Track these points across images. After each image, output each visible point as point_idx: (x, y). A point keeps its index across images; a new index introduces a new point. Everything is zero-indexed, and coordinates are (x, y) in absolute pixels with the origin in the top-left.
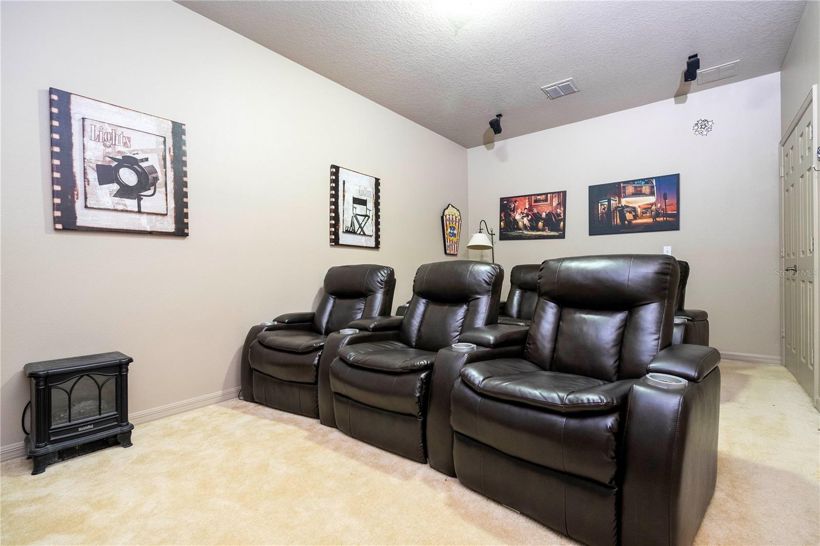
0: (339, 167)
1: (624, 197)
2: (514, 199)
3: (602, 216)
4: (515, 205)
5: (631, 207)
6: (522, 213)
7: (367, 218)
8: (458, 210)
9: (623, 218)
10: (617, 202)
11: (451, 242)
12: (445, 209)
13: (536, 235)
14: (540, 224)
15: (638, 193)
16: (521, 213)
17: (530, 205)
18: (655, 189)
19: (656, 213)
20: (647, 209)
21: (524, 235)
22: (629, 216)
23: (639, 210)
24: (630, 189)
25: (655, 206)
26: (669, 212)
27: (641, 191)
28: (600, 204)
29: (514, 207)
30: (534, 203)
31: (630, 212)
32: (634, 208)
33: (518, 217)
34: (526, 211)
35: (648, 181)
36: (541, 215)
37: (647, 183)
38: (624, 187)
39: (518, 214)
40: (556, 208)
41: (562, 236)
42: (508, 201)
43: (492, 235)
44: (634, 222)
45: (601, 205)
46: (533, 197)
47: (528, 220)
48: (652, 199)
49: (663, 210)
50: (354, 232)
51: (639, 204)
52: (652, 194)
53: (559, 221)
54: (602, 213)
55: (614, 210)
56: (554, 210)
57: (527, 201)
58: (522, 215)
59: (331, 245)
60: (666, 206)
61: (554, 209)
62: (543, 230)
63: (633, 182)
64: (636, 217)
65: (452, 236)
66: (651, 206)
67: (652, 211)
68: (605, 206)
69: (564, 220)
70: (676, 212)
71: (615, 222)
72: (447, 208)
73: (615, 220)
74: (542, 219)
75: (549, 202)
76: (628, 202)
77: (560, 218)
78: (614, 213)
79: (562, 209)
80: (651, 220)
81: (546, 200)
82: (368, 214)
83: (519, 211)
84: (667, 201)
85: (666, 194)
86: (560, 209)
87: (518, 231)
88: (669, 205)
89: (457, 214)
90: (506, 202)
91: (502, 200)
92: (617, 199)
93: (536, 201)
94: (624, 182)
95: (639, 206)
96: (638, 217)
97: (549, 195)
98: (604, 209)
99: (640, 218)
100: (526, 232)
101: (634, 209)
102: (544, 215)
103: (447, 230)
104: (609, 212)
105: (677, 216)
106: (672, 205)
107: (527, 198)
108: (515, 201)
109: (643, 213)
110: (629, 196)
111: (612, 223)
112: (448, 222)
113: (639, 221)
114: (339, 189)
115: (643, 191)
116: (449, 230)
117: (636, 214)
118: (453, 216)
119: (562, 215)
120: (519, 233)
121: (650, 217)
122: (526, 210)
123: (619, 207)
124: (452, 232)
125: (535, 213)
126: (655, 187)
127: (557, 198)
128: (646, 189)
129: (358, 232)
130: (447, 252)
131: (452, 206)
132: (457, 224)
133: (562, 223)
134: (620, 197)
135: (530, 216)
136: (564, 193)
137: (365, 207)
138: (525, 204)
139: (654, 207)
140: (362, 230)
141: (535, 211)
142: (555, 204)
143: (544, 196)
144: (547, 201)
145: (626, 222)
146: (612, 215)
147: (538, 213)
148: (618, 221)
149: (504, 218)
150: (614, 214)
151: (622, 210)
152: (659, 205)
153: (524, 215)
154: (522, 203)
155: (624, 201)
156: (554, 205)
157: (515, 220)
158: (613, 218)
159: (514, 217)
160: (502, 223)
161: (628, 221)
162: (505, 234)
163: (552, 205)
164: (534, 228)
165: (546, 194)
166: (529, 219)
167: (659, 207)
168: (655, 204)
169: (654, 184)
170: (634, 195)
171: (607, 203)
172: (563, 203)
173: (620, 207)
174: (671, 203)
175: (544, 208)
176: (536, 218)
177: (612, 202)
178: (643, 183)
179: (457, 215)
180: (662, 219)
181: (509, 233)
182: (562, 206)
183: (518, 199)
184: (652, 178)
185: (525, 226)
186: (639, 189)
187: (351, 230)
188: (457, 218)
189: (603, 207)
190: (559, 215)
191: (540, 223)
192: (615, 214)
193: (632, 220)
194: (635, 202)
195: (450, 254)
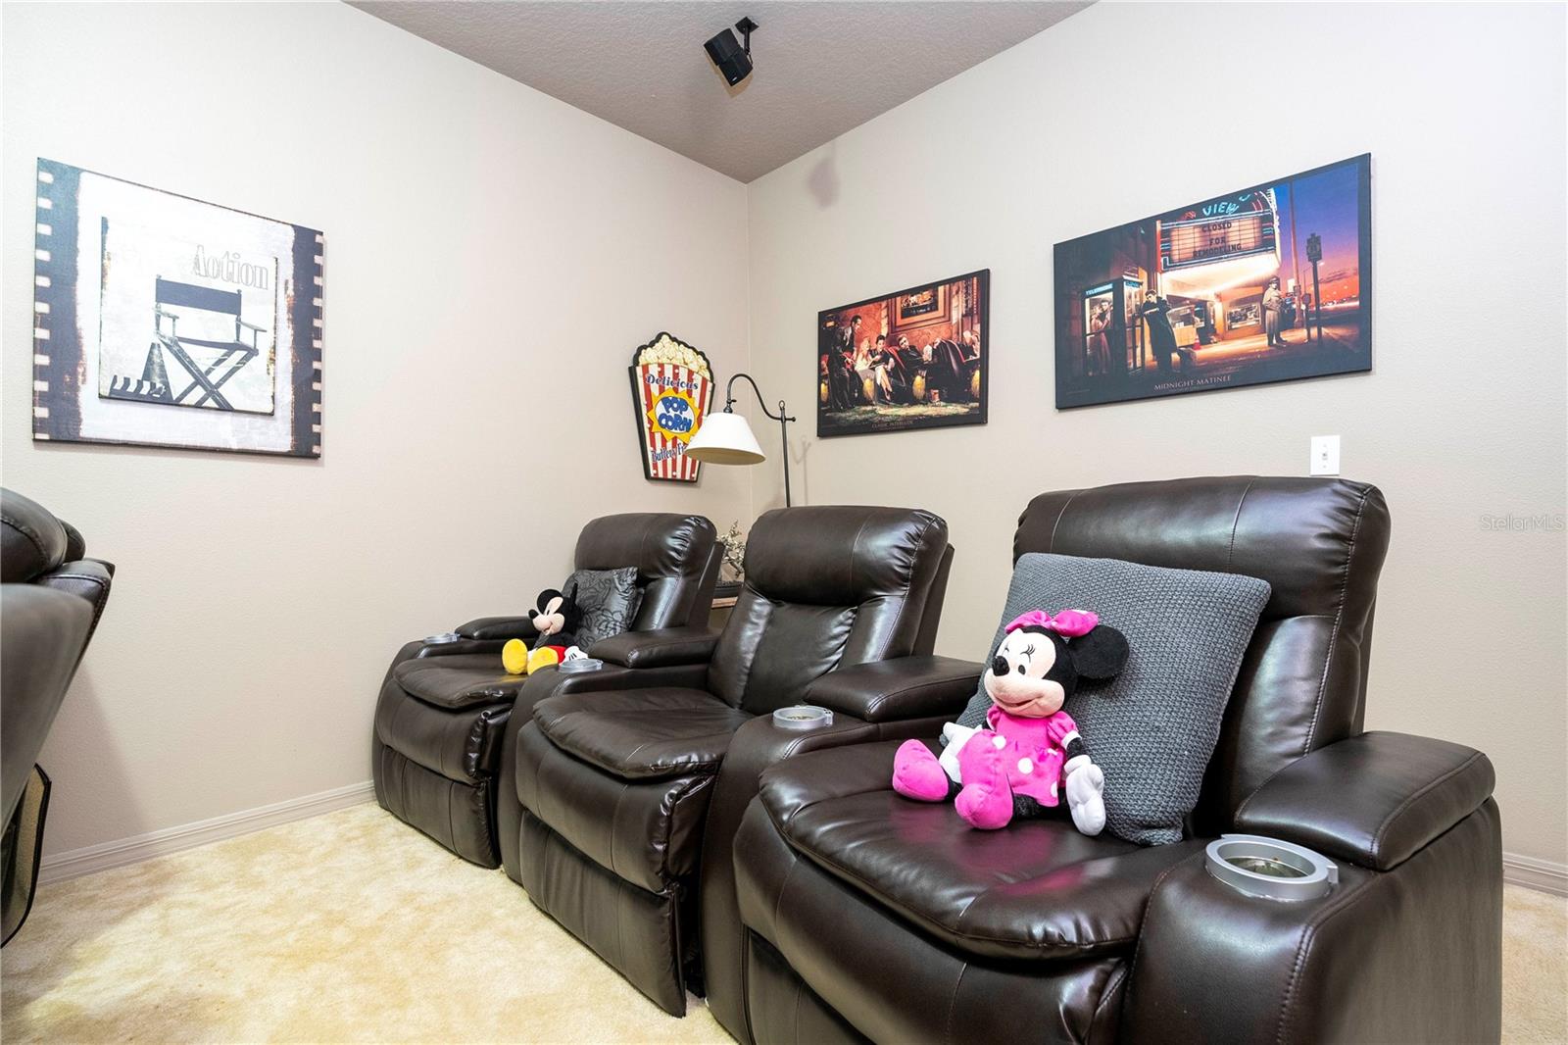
0: (77, 171)
1: (1167, 268)
2: (852, 312)
3: (1096, 342)
4: (853, 331)
5: (1192, 301)
6: (872, 352)
7: (239, 355)
8: (701, 354)
9: (1163, 340)
10: (1145, 288)
11: (669, 445)
12: (645, 347)
13: (906, 418)
14: (919, 382)
15: (1215, 250)
16: (870, 351)
17: (892, 325)
18: (1276, 223)
19: (1281, 315)
20: (1247, 301)
21: (877, 419)
22: (1184, 334)
23: (1218, 310)
24: (1187, 238)
25: (1278, 288)
26: (1330, 306)
27: (1224, 239)
28: (1087, 301)
29: (852, 336)
30: (902, 318)
31: (1187, 320)
32: (1202, 304)
33: (861, 365)
34: (880, 346)
35: (1247, 200)
36: (920, 354)
37: (1244, 208)
38: (1166, 234)
39: (861, 356)
40: (961, 327)
41: (978, 418)
42: (836, 319)
43: (783, 420)
44: (1202, 353)
45: (1093, 304)
46: (899, 299)
47: (887, 372)
48: (1265, 265)
49: (1306, 299)
50: (165, 400)
51: (1221, 288)
52: (1265, 244)
53: (967, 369)
54: (1097, 332)
55: (1133, 319)
56: (955, 336)
57: (884, 313)
58: (871, 359)
59: (35, 440)
60: (1316, 283)
61: (954, 331)
62: (926, 400)
63: (1197, 209)
64: (1206, 335)
65: (670, 428)
66: (1259, 290)
67: (1264, 309)
68: (1106, 306)
69: (983, 364)
70: (1357, 303)
71: (1139, 359)
72: (652, 344)
73: (1138, 350)
74: (922, 365)
75: (940, 312)
76: (1182, 285)
77: (972, 358)
78: (1134, 327)
79: (977, 328)
80: (1260, 343)
81: (933, 306)
82: (247, 338)
83: (865, 346)
84: (1321, 264)
85: (1318, 239)
86: (972, 331)
87: (863, 408)
88: (1329, 281)
89: (696, 363)
90: (831, 324)
91: (823, 316)
92: (1143, 277)
93: (908, 312)
94: (1165, 217)
95: (1219, 296)
96: (1215, 333)
97: (941, 289)
98: (1102, 317)
99: (1223, 339)
100: (881, 410)
101: (1201, 308)
102: (927, 353)
103: (650, 407)
104: (1118, 329)
105: (1361, 318)
106: (1341, 276)
107: (884, 304)
108: (855, 319)
109: (1233, 318)
110: (1183, 263)
111: (1127, 365)
112: (655, 388)
113: (1217, 349)
114: (81, 244)
115: (1233, 239)
116: (660, 409)
117: (1207, 321)
118: (676, 367)
119: (977, 348)
120: (866, 412)
121: (1261, 330)
122: (881, 342)
123: (1148, 305)
124: (672, 413)
125: (905, 350)
126: (1276, 219)
127: (962, 296)
128: (1243, 230)
129: (188, 400)
130: (652, 472)
131: (674, 340)
132: (696, 393)
133: (977, 374)
134: (1152, 270)
135: (891, 360)
136: (984, 277)
137: (234, 317)
138: (879, 323)
139: (1271, 294)
140: (212, 391)
141: (905, 342)
142: (956, 315)
143: (927, 295)
144: (937, 309)
145: (1175, 356)
146: (1128, 336)
147: (912, 347)
148: (1149, 355)
149: (827, 372)
150: (1134, 332)
151: (1158, 315)
152: (1291, 284)
153: (878, 357)
154: (870, 322)
155: (1168, 283)
156: (954, 321)
157: (854, 374)
158: (1130, 344)
159: (853, 367)
160: (823, 385)
161: (1180, 353)
162: (831, 420)
163: (950, 319)
164: (903, 396)
165: (933, 287)
166: (889, 367)
167: (1290, 290)
168: (1276, 281)
169: (1273, 206)
170: (1202, 255)
171: (1110, 296)
172: (980, 312)
173: (1153, 305)
174: (1337, 270)
175: (926, 330)
176: (906, 364)
177: (1127, 290)
178: (1232, 208)
179: (694, 367)
180: (1301, 334)
181: (843, 415)
182: (976, 321)
183: (862, 310)
184: (1265, 187)
185: (878, 389)
186: (1217, 233)
187: (145, 391)
188: (695, 376)
189: (1098, 311)
190: (968, 350)
191: (918, 379)
192: (1138, 329)
193: (1192, 346)
194: (1205, 283)
195: (665, 480)
